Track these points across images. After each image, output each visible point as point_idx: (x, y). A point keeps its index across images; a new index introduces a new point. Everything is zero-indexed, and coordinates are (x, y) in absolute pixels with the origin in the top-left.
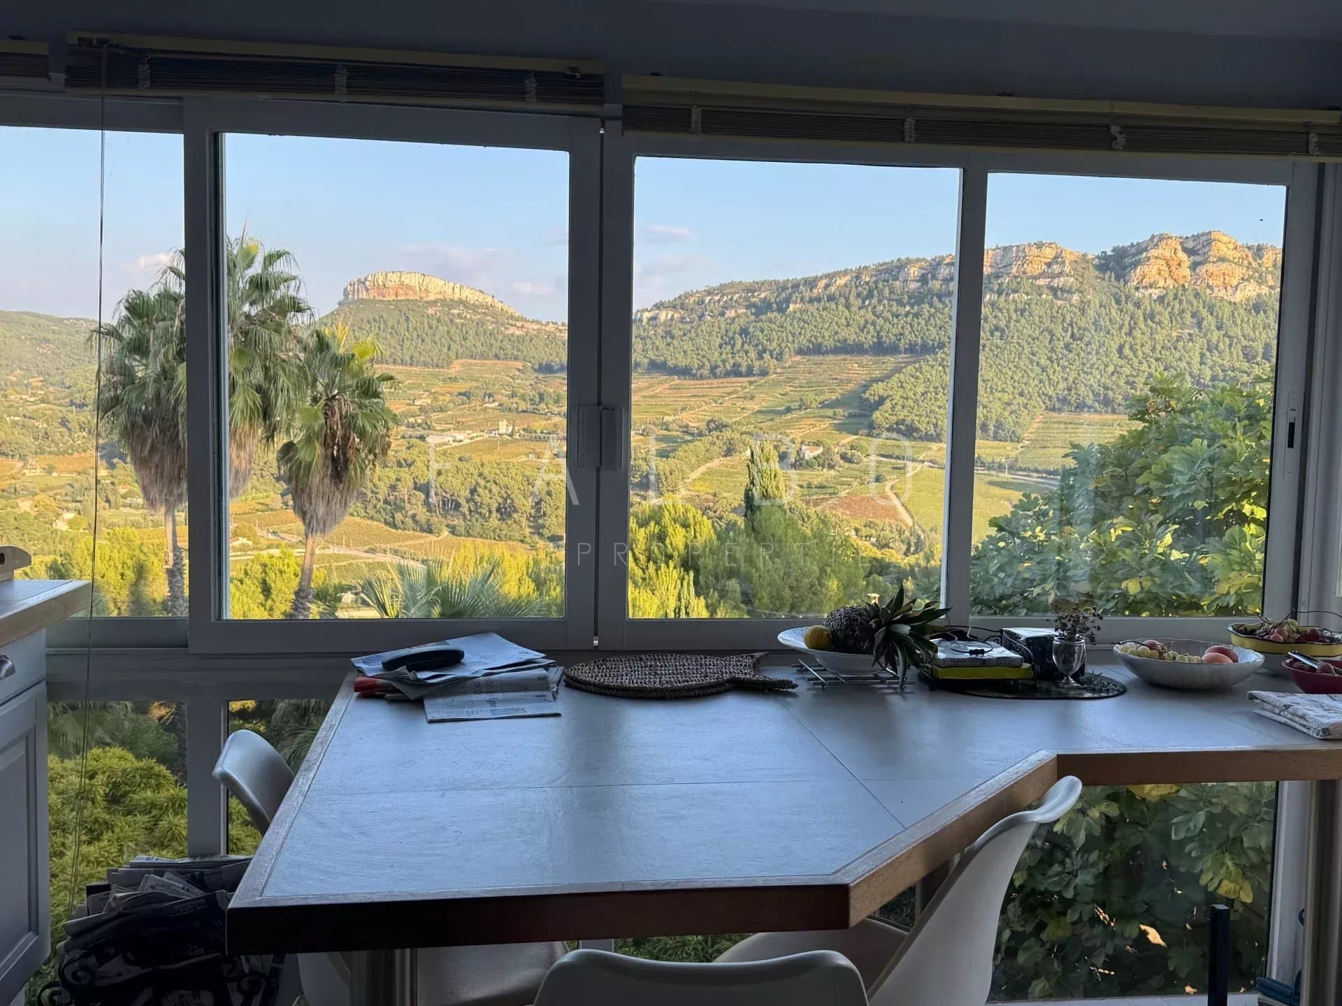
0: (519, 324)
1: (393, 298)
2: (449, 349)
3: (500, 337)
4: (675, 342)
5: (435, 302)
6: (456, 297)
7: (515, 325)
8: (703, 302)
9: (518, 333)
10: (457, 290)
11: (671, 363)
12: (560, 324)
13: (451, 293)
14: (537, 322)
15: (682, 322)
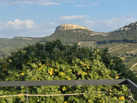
0: (93, 33)
1: (66, 29)
2: (78, 40)
3: (89, 36)
4: (129, 35)
5: (75, 29)
6: (79, 28)
7: (92, 33)
8: (135, 25)
9: (93, 35)
10: (79, 27)
11: (128, 39)
12: (102, 32)
13: (78, 27)
14: (97, 32)
15: (131, 30)
